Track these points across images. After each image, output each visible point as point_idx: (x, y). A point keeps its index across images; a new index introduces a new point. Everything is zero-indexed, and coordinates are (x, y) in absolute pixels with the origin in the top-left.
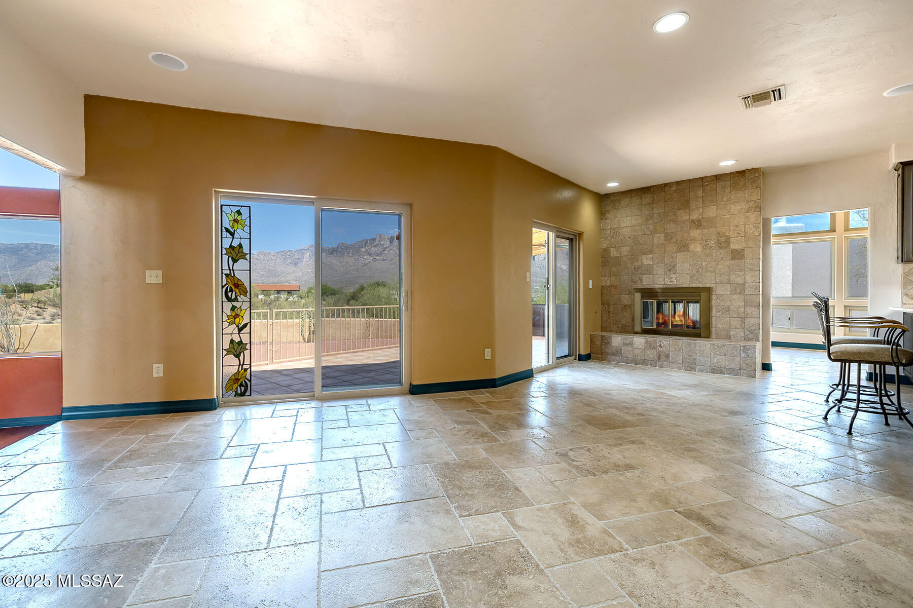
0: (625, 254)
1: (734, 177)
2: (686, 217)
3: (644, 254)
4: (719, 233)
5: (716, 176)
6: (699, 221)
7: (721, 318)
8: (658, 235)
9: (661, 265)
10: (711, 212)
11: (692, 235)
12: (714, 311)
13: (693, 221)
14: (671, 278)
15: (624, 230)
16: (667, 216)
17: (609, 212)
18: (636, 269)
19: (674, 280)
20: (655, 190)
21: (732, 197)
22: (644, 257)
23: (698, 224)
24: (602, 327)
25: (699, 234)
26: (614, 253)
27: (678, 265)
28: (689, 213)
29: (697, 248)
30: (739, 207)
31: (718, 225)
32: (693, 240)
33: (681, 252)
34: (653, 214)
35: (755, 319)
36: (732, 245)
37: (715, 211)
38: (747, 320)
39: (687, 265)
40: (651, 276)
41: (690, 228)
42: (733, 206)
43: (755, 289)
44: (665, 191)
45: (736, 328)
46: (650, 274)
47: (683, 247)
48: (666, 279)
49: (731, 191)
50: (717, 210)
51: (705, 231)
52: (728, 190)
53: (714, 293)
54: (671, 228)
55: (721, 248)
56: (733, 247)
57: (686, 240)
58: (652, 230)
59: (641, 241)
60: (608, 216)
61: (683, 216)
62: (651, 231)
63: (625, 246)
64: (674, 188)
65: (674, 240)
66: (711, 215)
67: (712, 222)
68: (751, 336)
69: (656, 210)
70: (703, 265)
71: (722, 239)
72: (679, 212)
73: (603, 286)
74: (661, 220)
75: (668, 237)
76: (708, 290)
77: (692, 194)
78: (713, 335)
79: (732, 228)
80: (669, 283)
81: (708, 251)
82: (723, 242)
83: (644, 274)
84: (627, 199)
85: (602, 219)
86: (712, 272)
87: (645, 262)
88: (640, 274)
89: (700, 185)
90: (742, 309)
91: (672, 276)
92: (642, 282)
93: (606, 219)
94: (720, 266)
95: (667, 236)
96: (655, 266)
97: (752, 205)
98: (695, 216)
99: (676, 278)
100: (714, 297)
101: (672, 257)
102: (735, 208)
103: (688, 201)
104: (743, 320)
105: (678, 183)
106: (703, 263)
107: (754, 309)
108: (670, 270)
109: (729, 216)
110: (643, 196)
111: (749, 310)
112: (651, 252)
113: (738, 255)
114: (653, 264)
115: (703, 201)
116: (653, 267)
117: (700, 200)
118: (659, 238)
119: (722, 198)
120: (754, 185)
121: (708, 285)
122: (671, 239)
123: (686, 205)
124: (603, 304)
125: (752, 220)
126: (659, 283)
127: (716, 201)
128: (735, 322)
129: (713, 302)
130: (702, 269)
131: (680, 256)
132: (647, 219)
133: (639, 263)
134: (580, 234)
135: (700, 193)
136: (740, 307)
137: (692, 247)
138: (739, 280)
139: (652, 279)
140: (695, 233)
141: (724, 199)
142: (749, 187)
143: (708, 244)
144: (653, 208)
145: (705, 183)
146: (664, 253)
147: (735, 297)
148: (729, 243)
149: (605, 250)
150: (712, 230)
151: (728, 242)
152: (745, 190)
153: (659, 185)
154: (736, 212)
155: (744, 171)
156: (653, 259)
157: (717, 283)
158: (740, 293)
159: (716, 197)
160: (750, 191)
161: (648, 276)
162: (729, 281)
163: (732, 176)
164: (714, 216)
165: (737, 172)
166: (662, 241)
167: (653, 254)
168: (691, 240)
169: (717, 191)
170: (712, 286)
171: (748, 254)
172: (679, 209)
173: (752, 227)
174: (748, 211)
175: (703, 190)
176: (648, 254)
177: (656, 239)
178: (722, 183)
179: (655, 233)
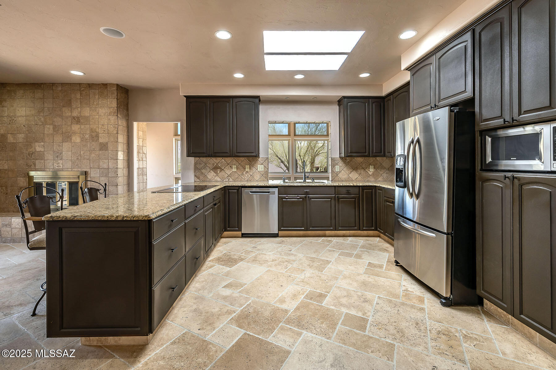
0: (20, 140)
1: (100, 87)
2: (69, 114)
3: (37, 141)
4: (92, 129)
5: (89, 84)
6: (78, 118)
8: (48, 126)
9: (51, 152)
10: (86, 111)
11: (73, 128)
13: (74, 117)
14: (58, 164)
15: (20, 119)
16: (55, 111)
17: (5, 100)
18: (31, 154)
19: (60, 165)
20: (44, 87)
21: (100, 103)
22: (37, 144)
25: (79, 129)
26: (11, 140)
27: (64, 153)
28: (70, 110)
29: (77, 139)
30: (104, 111)
31: (91, 123)
32: (75, 133)
33: (66, 142)
34: (44, 107)
36: (100, 139)
37: (89, 111)
39: (70, 153)
40: (43, 161)
41: (72, 122)
42: (100, 110)
43: (115, 173)
44: (53, 90)
47: (68, 137)
48: (55, 164)
49: (99, 98)
50: (90, 111)
51: (82, 127)
52: (97, 97)
53: (89, 176)
54: (58, 121)
55: (93, 141)
56: (101, 140)
57: (69, 132)
58: (43, 121)
59: (34, 131)
60: (5, 104)
61: (67, 112)
62: (42, 123)
63: (20, 133)
64: (60, 89)
65: (60, 131)
66: (86, 114)
67: (87, 119)
69: (46, 105)
70: (82, 154)
71: (94, 134)
72: (64, 109)
74: (51, 114)
75: (56, 129)
77: (73, 95)
79: (100, 126)
80: (57, 168)
81: (84, 143)
82: (95, 137)
83: (36, 160)
86: (87, 160)
87: (38, 149)
88: (34, 159)
89: (78, 90)
91: (59, 161)
92: (35, 166)
93: (3, 107)
94: (93, 155)
95: (55, 127)
96: (45, 153)
97: (112, 110)
98: (75, 114)
99: (62, 164)
100: (89, 179)
101: (59, 146)
102: (102, 111)
103: (70, 101)
105: (63, 84)
106: (82, 152)
107: (115, 188)
108: (57, 157)
109: (98, 117)
110: (35, 91)
112: (43, 140)
113: (104, 147)
114: (44, 151)
115: (81, 102)
116: (44, 154)
117: (79, 101)
118: (49, 128)
119: (94, 102)
120: (113, 96)
121: (85, 170)
122: (58, 130)
123: (69, 104)
124: (1, 186)
125: (112, 121)
126: (49, 167)
127: (90, 104)
130: (81, 156)
131: (66, 146)
132: (39, 112)
133: (33, 149)
135: (78, 96)
137: (73, 138)
138: (105, 166)
139: (44, 163)
140: (76, 127)
141: (95, 103)
142: (110, 97)
143: (85, 137)
144: (43, 103)
145: (82, 88)
146: (53, 142)
147: (102, 179)
148: (98, 138)
149: (4, 136)
150: (88, 126)
151: (97, 136)
152: (108, 98)
153: (47, 83)
154: (102, 115)
155: (106, 84)
156: (44, 146)
157: (90, 168)
158: (106, 176)
159: (90, 101)
160: (111, 99)
161: (41, 161)
162: (99, 166)
163: (99, 86)
164: (89, 115)
165: (103, 84)
166: (51, 131)
167: (44, 142)
168: (73, 133)
169: (89, 96)
170: (87, 171)
171: (110, 147)
172: (64, 107)
173: (112, 127)
174: (110, 114)
175: (81, 94)
176: (40, 142)
177: (46, 129)
178: (93, 91)
179: (46, 124)
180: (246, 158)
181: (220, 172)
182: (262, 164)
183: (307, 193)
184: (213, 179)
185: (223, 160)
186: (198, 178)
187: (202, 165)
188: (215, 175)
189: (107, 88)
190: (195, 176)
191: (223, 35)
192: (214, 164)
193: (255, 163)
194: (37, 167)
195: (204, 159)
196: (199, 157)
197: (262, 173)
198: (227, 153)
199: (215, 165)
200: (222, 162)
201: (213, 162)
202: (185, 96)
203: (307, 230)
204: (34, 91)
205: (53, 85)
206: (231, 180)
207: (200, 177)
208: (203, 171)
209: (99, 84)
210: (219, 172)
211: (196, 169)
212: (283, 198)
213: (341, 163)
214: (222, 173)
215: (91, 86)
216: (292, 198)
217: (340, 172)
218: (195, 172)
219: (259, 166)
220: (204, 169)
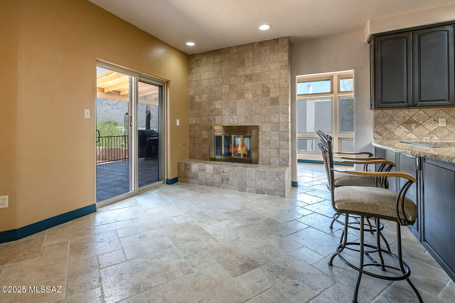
0: (205, 100)
2: (242, 73)
3: (216, 100)
4: (263, 85)
5: (260, 42)
6: (251, 76)
7: (265, 149)
8: (225, 86)
9: (227, 109)
10: (258, 69)
11: (246, 86)
12: (260, 144)
13: (247, 76)
14: (233, 119)
15: (204, 82)
16: (231, 71)
17: (194, 68)
18: (212, 111)
19: (235, 120)
20: (222, 52)
21: (271, 58)
22: (216, 102)
23: (249, 78)
24: (190, 156)
25: (251, 86)
26: (197, 99)
27: (238, 109)
28: (244, 70)
29: (249, 96)
30: (275, 66)
31: (262, 79)
32: (247, 90)
33: (239, 98)
34: (222, 70)
35: (286, 150)
36: (271, 94)
37: (260, 68)
38: (281, 151)
39: (243, 109)
40: (221, 117)
41: (245, 80)
42: (271, 65)
43: (286, 127)
44: (229, 53)
45: (274, 157)
46: (220, 116)
47: (241, 95)
48: (231, 119)
49: (270, 54)
50: (261, 67)
51: (254, 83)
52: (268, 53)
53: (261, 130)
54: (233, 80)
55: (264, 96)
56: (272, 95)
57: (243, 90)
58: (221, 82)
59: (214, 91)
60: (193, 71)
61: (241, 72)
62: (220, 83)
63: (204, 94)
64: (235, 51)
65: (235, 90)
66: (259, 71)
67: (259, 76)
68: (284, 163)
69: (223, 67)
70: (254, 109)
71: (265, 90)
72: (238, 69)
73: (190, 124)
74: (227, 75)
75: (232, 88)
76: (257, 128)
77: (246, 55)
78: (260, 162)
79: (271, 81)
80: (232, 122)
81: (256, 99)
82: (266, 92)
83: (216, 116)
84: (205, 59)
85: (189, 73)
86: (259, 114)
87: (218, 106)
88: (214, 115)
89: (251, 49)
90: (278, 142)
91: (234, 117)
92: (215, 121)
93: (192, 74)
94: (264, 110)
95: (230, 86)
96: (223, 109)
97: (283, 64)
98: (248, 72)
100: (260, 133)
101: (234, 103)
102: (273, 66)
103: (243, 61)
104: (279, 150)
105: (237, 47)
106: (254, 107)
107: (285, 142)
108: (232, 113)
109: (269, 72)
111: (282, 143)
112: (221, 99)
113: (275, 101)
114: (221, 108)
115: (253, 61)
116: (222, 111)
117: (251, 60)
118: (226, 88)
119: (265, 59)
120: (284, 49)
121: (256, 124)
122: (233, 89)
123: (242, 64)
124: (191, 138)
125: (283, 75)
126: (225, 122)
127: (261, 60)
128: (274, 152)
129: (260, 137)
130: (253, 111)
131: (239, 102)
132: (218, 74)
133: (213, 107)
134: (168, 82)
135: (251, 55)
136: (276, 140)
137: (246, 95)
138: (276, 120)
139: (221, 119)
140: (248, 85)
141: (266, 60)
142: (281, 51)
143: (256, 93)
144: (222, 66)
145: (254, 47)
146: (229, 100)
147: (273, 133)
148: (270, 93)
149: (193, 97)
150: (259, 83)
151: (268, 91)
152: (279, 53)
153: (225, 48)
154: (273, 70)
155: (278, 39)
156: (222, 104)
157: (262, 122)
158: (277, 130)
159: (261, 58)
160: (282, 53)
161: (219, 117)
162: (270, 121)
163: (271, 42)
165: (274, 39)
166: (227, 90)
167: (222, 100)
168: (246, 90)
169: (261, 53)
170: (259, 125)
171: (281, 101)
172: (238, 67)
173: (283, 81)
174: (281, 69)
175: (253, 53)
176: (219, 100)
177: (224, 89)
178: (264, 48)
179: (223, 85)
181: (415, 128)
184: (403, 136)
185: (421, 112)
186: (380, 135)
187: (387, 119)
188: (407, 131)
189: (278, 42)
190: (376, 132)
192: (406, 117)
195: (390, 112)
199: (407, 119)
200: (419, 115)
201: (404, 115)
204: (214, 57)
205: (229, 49)
207: (384, 133)
208: (388, 126)
209: (270, 40)
210: (413, 127)
211: (377, 123)
214: (419, 130)
215: (263, 43)
218: (375, 127)
220: (389, 123)
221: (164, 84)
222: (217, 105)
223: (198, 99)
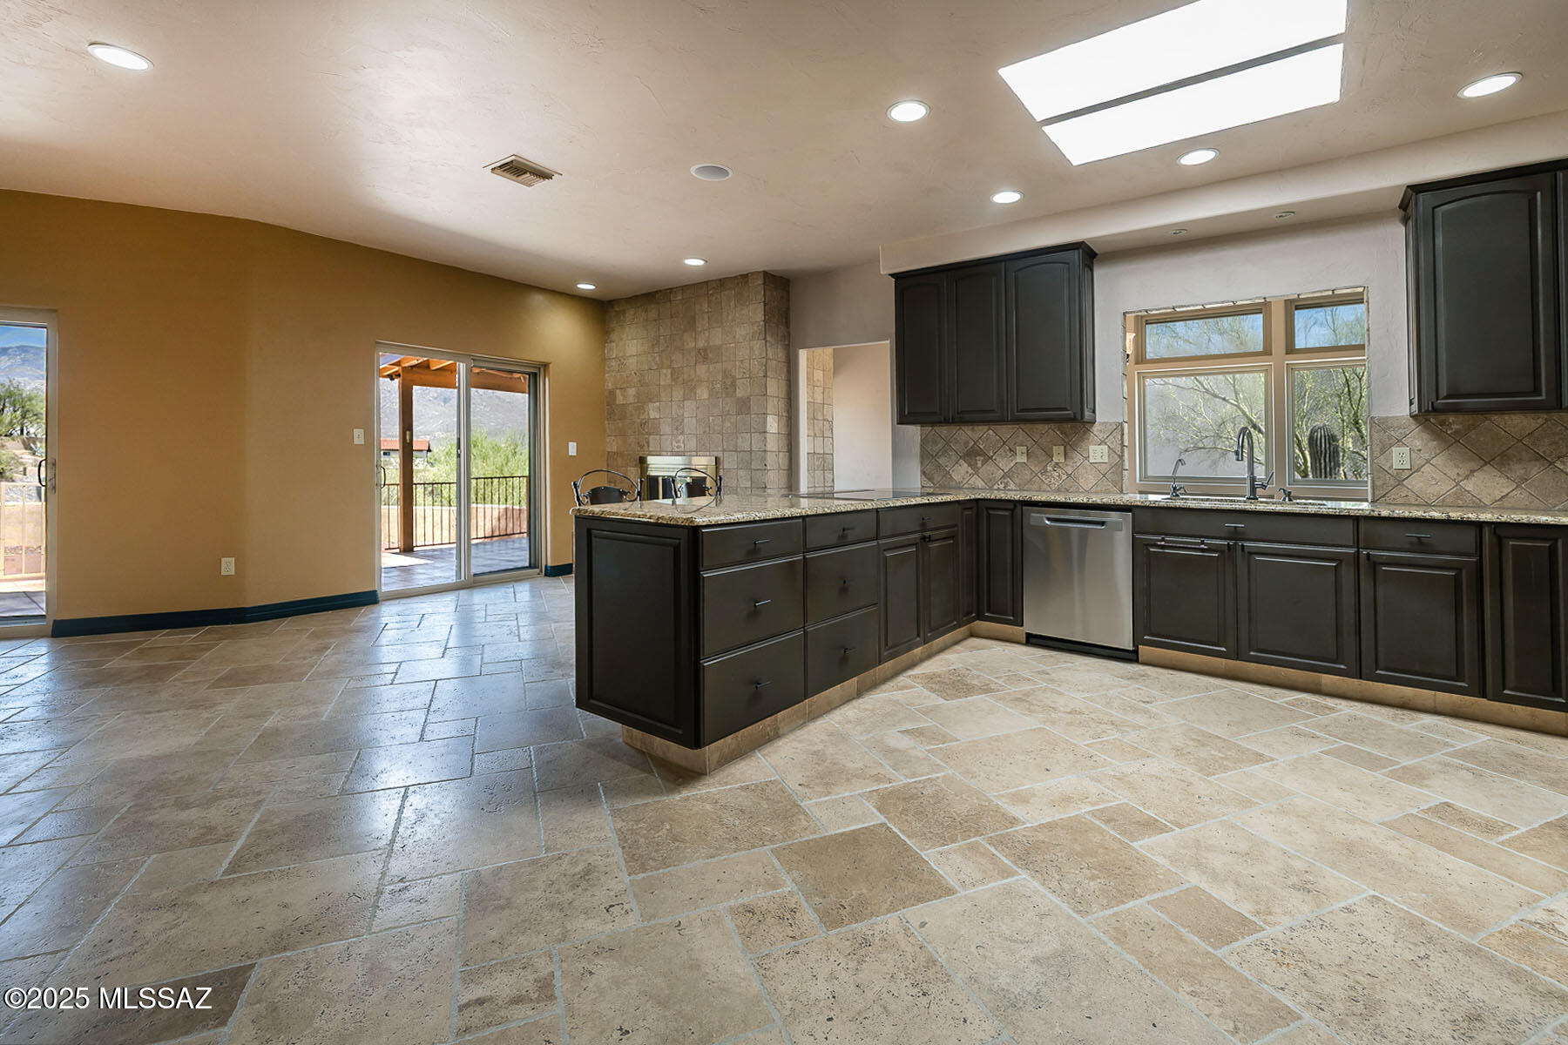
0: (631, 399)
1: (737, 284)
2: (691, 345)
3: (649, 400)
4: (725, 372)
5: (720, 280)
6: (705, 350)
8: (664, 371)
9: (669, 421)
10: (717, 337)
11: (698, 372)
13: (699, 351)
14: (678, 441)
15: (630, 361)
16: (675, 340)
17: (614, 330)
18: (643, 424)
19: (681, 445)
21: (737, 315)
22: (650, 405)
23: (704, 355)
25: (705, 372)
26: (620, 400)
27: (685, 420)
28: (695, 339)
29: (703, 393)
30: (743, 332)
31: (724, 358)
32: (700, 380)
33: (688, 399)
37: (722, 336)
39: (694, 421)
40: (658, 437)
41: (697, 361)
42: (738, 329)
43: (761, 461)
46: (657, 434)
47: (690, 391)
49: (736, 306)
51: (712, 367)
52: (732, 304)
53: (721, 466)
54: (678, 360)
55: (726, 395)
56: (739, 393)
57: (692, 380)
58: (657, 363)
59: (647, 381)
60: (614, 336)
61: (689, 341)
63: (631, 387)
64: (680, 297)
65: (680, 380)
66: (717, 342)
67: (717, 351)
70: (710, 421)
71: (729, 382)
72: (684, 336)
73: (609, 452)
74: (669, 347)
75: (676, 375)
77: (697, 306)
79: (738, 363)
80: (676, 449)
81: (712, 400)
82: (729, 386)
83: (649, 436)
85: (606, 342)
86: (719, 433)
87: (653, 414)
88: (647, 434)
89: (703, 294)
91: (679, 437)
92: (649, 446)
93: (611, 342)
94: (727, 424)
95: (674, 372)
96: (662, 423)
97: (755, 328)
98: (701, 344)
99: (683, 442)
101: (679, 407)
102: (740, 333)
103: (693, 319)
106: (710, 418)
108: (677, 429)
109: (734, 345)
112: (657, 398)
113: (744, 407)
114: (660, 418)
115: (709, 319)
116: (659, 425)
117: (706, 316)
118: (666, 375)
119: (727, 316)
120: (759, 297)
121: (715, 454)
122: (678, 378)
123: (691, 325)
125: (756, 352)
126: (666, 449)
127: (722, 320)
130: (708, 427)
131: (688, 406)
133: (646, 417)
134: (546, 366)
135: (705, 307)
137: (699, 391)
138: (746, 447)
139: (659, 441)
140: (702, 370)
141: (729, 318)
142: (753, 300)
143: (714, 388)
145: (710, 291)
146: (671, 401)
148: (737, 389)
149: (611, 392)
150: (719, 366)
151: (735, 385)
152: (749, 304)
153: (663, 290)
154: (740, 340)
155: (746, 275)
156: (659, 410)
157: (724, 450)
158: (747, 467)
159: (722, 315)
160: (754, 306)
161: (655, 439)
162: (736, 447)
163: (735, 282)
164: (720, 343)
165: (742, 276)
166: (669, 381)
167: (659, 401)
168: (698, 381)
169: (721, 304)
170: (719, 456)
171: (754, 406)
172: (685, 331)
174: (752, 337)
175: (709, 302)
176: (654, 402)
177: (662, 377)
178: (726, 292)
179: (662, 368)
180: (1053, 426)
181: (982, 465)
182: (1103, 442)
183: (1235, 535)
184: (965, 482)
185: (990, 432)
186: (930, 479)
187: (940, 446)
188: (971, 471)
189: (746, 282)
190: (923, 473)
191: (908, 112)
192: (967, 443)
193: (1082, 439)
194: (651, 449)
195: (944, 430)
196: (933, 424)
197: (1103, 468)
198: (993, 411)
199: (969, 446)
200: (987, 439)
201: (965, 438)
202: (892, 275)
203: (1237, 655)
204: (647, 309)
205: (670, 292)
206: (1012, 486)
207: (935, 476)
208: (942, 461)
209: (736, 277)
210: (979, 464)
211: (925, 454)
212: (1148, 544)
213: (1418, 439)
214: (988, 468)
215: (724, 283)
216: (1187, 546)
217: (1413, 470)
218: (922, 463)
219: (1091, 447)
220: (942, 455)
221: (539, 368)
222: (651, 412)
223: (621, 398)
